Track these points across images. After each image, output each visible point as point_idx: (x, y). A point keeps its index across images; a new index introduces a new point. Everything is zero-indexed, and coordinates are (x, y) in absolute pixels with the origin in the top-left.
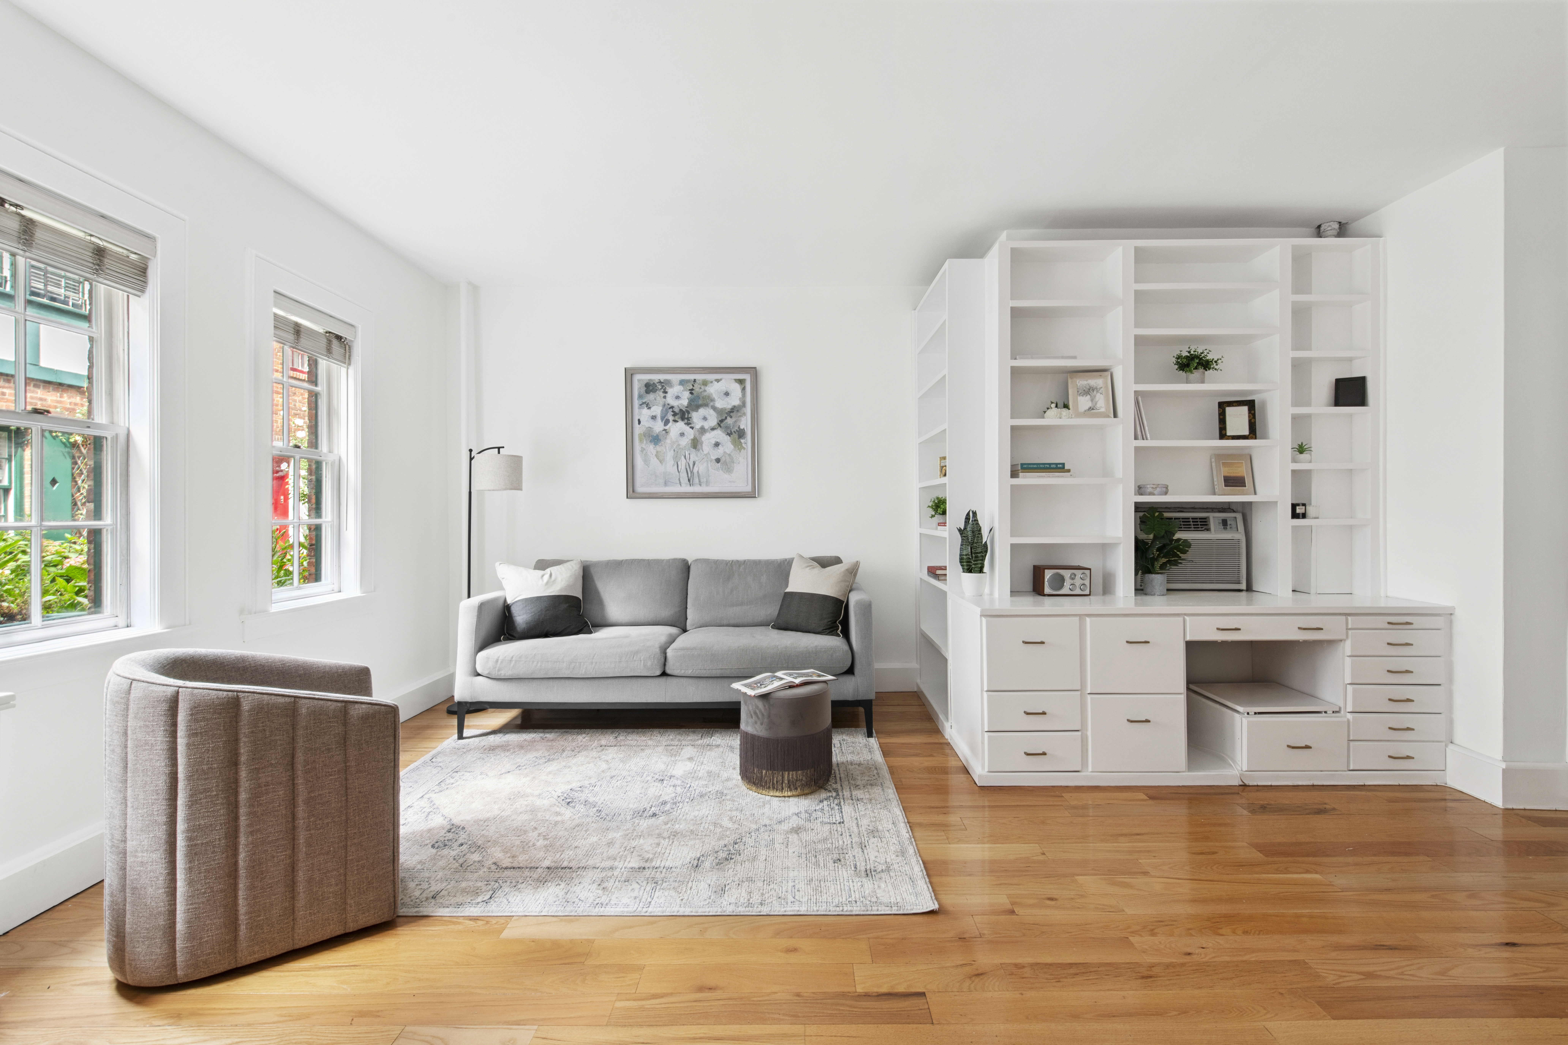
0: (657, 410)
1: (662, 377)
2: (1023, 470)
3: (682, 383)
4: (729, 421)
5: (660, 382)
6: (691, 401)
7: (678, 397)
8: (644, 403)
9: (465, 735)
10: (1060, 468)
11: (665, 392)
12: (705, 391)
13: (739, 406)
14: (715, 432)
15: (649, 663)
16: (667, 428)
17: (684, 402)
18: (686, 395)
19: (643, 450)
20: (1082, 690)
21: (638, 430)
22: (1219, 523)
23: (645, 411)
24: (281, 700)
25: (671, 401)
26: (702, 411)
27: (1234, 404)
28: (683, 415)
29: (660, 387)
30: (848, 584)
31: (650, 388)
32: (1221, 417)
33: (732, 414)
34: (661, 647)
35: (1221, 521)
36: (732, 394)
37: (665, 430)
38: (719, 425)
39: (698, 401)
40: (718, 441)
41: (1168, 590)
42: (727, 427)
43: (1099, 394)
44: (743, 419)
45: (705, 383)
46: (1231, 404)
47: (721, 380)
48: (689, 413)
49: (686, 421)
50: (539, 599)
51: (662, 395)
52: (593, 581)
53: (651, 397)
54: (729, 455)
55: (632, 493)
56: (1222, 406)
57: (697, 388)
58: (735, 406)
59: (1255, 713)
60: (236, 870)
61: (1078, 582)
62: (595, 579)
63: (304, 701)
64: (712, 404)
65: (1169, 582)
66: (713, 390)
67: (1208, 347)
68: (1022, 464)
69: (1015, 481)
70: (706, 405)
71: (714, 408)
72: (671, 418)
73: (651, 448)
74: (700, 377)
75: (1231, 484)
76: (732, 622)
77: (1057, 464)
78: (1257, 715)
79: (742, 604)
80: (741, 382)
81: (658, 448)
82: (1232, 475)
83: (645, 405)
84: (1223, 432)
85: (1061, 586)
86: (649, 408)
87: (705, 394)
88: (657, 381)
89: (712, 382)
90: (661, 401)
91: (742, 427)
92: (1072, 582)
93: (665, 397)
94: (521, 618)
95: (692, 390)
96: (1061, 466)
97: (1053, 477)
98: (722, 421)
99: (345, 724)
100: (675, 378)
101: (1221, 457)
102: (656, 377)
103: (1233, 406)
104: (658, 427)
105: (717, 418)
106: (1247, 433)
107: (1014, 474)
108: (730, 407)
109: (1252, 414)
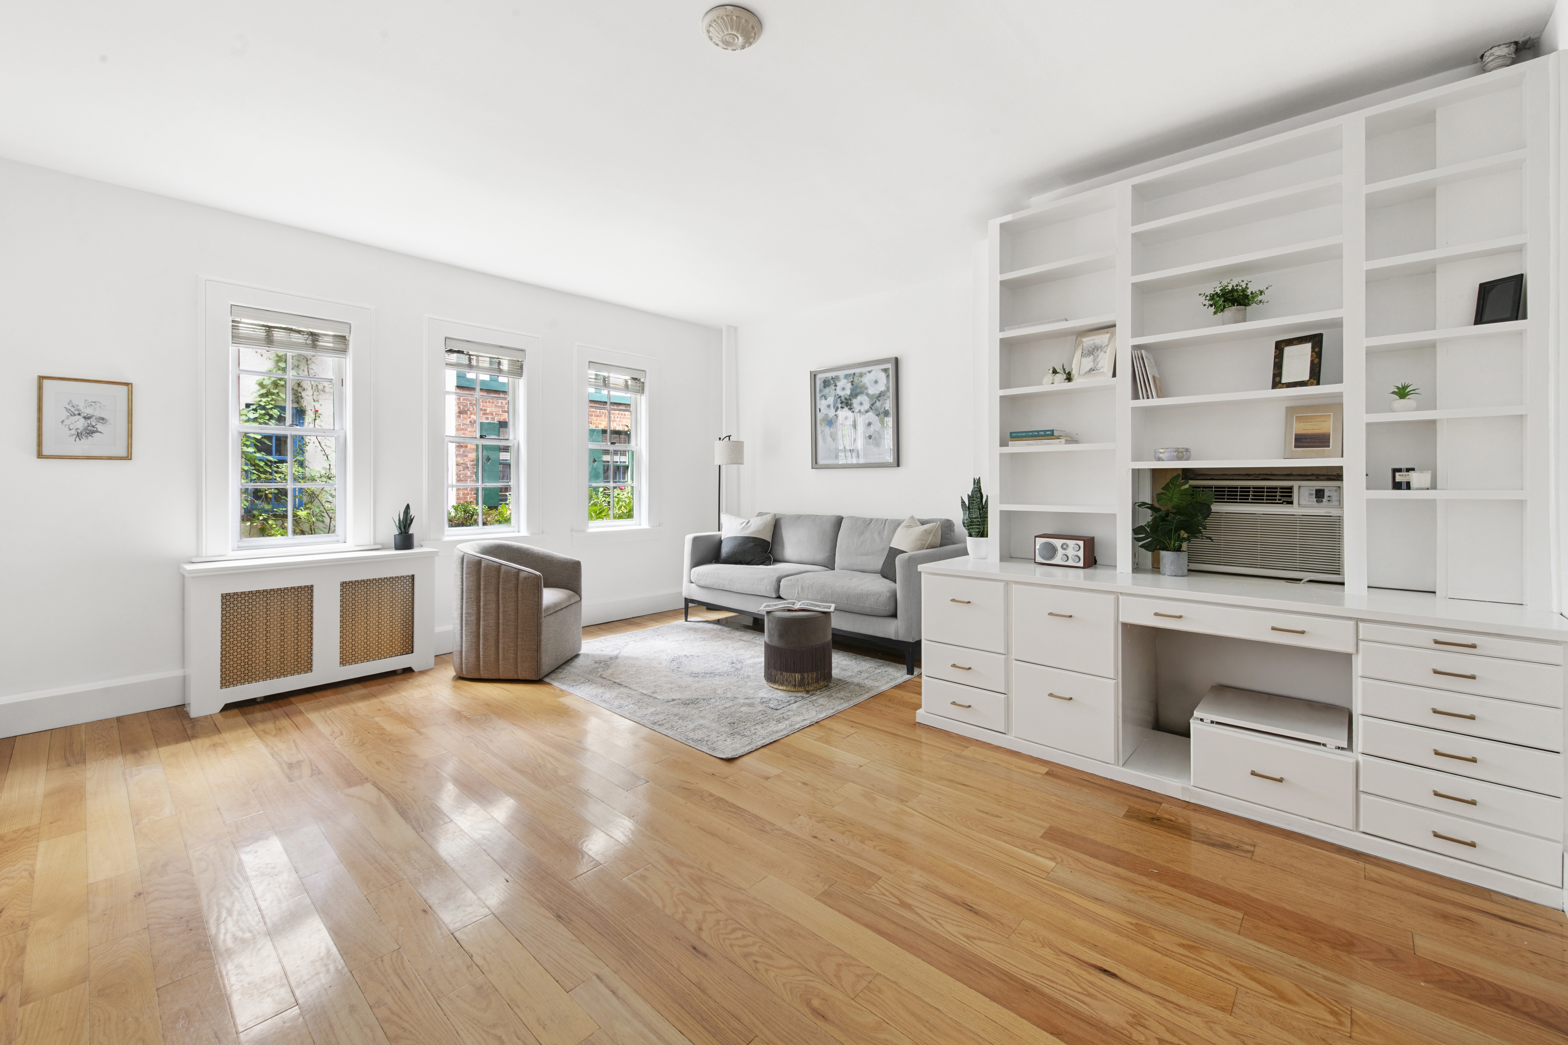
0: (831, 400)
1: (833, 374)
2: (1012, 439)
3: (846, 376)
4: (878, 404)
5: (832, 378)
6: (852, 390)
7: (844, 389)
8: (823, 396)
9: (688, 620)
10: (1048, 435)
11: (836, 386)
12: (861, 381)
13: (885, 391)
14: (868, 414)
15: (768, 588)
16: (836, 413)
17: (848, 392)
18: (849, 386)
19: (822, 431)
20: (1007, 654)
21: (820, 416)
22: (1311, 494)
23: (823, 401)
24: (496, 564)
25: (840, 392)
26: (860, 398)
27: (1294, 342)
28: (847, 403)
29: (832, 382)
30: (924, 542)
31: (826, 383)
32: (1277, 360)
33: (879, 398)
34: (778, 578)
35: (1314, 492)
36: (880, 382)
37: (836, 415)
38: (871, 409)
39: (857, 390)
40: (870, 421)
41: (1189, 570)
42: (876, 410)
43: (1102, 353)
44: (888, 401)
45: (861, 375)
46: (1290, 342)
47: (872, 371)
48: (850, 400)
49: (849, 407)
50: (735, 538)
51: (834, 388)
52: (781, 529)
53: (827, 390)
54: (878, 432)
55: (815, 463)
56: (1280, 346)
57: (856, 380)
58: (882, 392)
59: (1212, 722)
60: (479, 635)
61: (1071, 552)
62: (783, 527)
63: (503, 566)
64: (866, 391)
65: (1190, 561)
66: (867, 380)
67: (1246, 279)
68: (1011, 433)
69: (1006, 450)
70: (862, 393)
71: (868, 395)
72: (840, 405)
73: (827, 430)
74: (857, 371)
75: (1306, 444)
76: (861, 568)
77: (1045, 431)
78: (1214, 725)
79: (867, 555)
80: (886, 370)
81: (832, 430)
82: (1309, 432)
83: (823, 397)
84: (1277, 379)
85: (1052, 556)
86: (826, 399)
87: (861, 384)
88: (831, 378)
89: (866, 374)
90: (833, 393)
91: (886, 409)
92: (1064, 552)
93: (835, 390)
94: (725, 550)
95: (852, 382)
96: (1049, 433)
97: (1041, 444)
98: (873, 405)
99: (518, 580)
100: (841, 374)
101: (1294, 411)
102: (829, 375)
103: (1293, 345)
104: (831, 413)
105: (870, 402)
106: (1306, 377)
107: (1003, 444)
108: (878, 392)
109: (1316, 353)
